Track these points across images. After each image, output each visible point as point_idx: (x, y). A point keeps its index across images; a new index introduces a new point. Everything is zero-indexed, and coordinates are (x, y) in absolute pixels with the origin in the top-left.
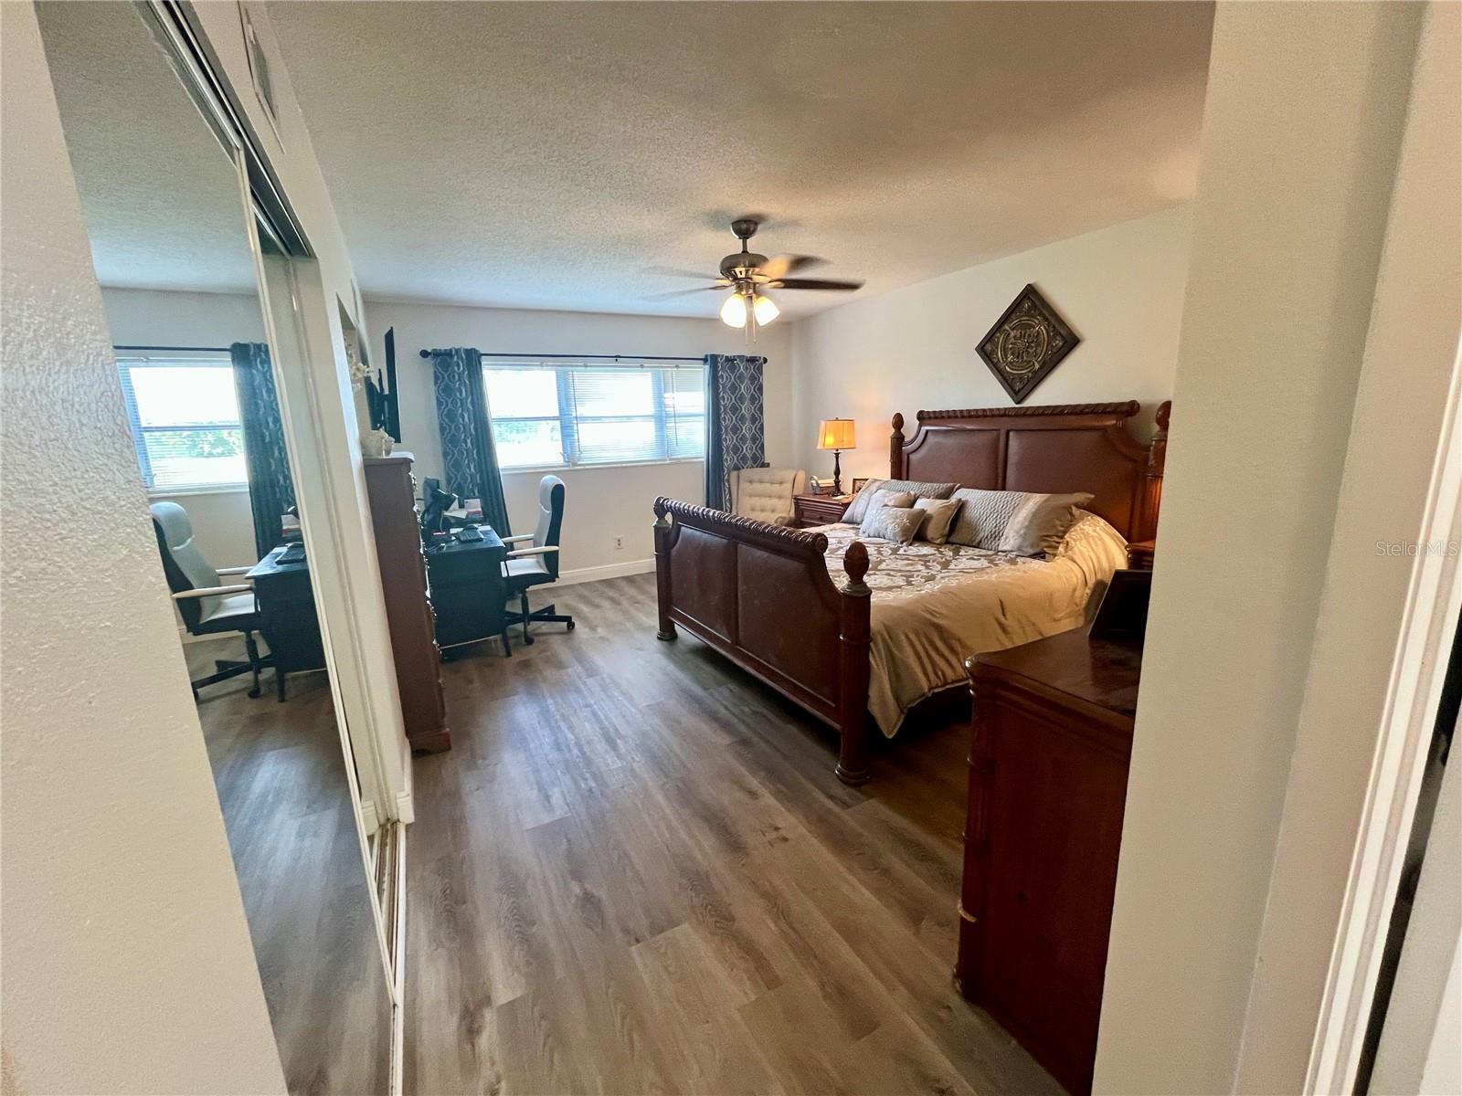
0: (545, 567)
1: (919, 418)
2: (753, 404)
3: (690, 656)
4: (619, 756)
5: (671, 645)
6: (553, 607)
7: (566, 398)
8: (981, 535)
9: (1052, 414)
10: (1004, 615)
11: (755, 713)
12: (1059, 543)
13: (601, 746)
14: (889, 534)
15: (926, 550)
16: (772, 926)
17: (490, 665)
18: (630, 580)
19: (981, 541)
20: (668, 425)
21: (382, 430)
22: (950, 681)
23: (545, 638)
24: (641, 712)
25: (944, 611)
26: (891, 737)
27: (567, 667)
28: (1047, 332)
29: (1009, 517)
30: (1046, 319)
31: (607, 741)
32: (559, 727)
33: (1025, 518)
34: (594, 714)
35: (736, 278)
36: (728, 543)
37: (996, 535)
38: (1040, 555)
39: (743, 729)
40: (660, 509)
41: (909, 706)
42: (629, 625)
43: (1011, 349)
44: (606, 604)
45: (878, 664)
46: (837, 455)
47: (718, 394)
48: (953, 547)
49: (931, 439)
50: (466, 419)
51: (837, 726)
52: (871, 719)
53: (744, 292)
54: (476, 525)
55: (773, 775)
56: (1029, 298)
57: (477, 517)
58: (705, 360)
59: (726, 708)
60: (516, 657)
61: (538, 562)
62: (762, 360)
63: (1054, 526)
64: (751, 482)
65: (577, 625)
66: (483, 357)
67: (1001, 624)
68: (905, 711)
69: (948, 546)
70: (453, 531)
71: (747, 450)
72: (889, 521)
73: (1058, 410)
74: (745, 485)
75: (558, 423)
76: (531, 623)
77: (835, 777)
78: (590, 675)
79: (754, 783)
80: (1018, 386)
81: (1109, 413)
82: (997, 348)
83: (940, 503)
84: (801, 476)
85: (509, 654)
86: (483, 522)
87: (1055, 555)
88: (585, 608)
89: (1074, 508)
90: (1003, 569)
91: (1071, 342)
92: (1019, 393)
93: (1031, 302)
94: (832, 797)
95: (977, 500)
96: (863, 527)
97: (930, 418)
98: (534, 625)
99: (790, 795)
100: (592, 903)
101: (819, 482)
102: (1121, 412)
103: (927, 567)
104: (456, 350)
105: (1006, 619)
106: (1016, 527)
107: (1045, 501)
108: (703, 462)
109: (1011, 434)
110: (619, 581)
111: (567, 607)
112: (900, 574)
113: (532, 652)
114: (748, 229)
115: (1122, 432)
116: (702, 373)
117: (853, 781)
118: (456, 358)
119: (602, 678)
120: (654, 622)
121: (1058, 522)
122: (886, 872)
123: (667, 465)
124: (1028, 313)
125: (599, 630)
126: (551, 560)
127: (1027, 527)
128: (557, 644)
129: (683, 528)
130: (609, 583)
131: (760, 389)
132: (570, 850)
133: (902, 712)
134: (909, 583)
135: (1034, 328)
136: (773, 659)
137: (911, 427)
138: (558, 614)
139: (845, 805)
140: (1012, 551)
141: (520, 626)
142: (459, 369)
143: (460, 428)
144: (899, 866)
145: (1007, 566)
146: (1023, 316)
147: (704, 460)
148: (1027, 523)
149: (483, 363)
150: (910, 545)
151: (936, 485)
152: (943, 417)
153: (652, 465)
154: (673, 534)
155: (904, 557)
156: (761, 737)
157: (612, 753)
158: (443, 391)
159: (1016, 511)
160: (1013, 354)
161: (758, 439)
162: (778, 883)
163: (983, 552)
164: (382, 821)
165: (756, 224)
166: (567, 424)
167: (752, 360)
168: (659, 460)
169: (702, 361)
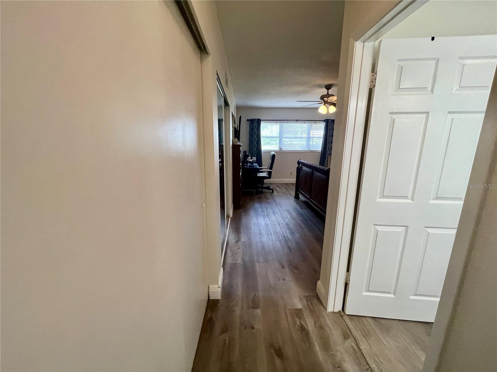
0: (268, 175)
3: (301, 202)
6: (269, 186)
7: (281, 132)
11: (312, 215)
20: (310, 140)
21: (236, 138)
23: (266, 193)
24: (283, 210)
27: (269, 199)
35: (324, 101)
36: (312, 171)
39: (307, 218)
40: (299, 163)
42: (288, 194)
44: (283, 188)
47: (327, 131)
50: (255, 137)
53: (326, 105)
54: (254, 163)
55: (309, 226)
57: (255, 161)
58: (324, 121)
59: (305, 213)
60: (259, 195)
61: (267, 173)
65: (274, 191)
70: (248, 164)
75: (279, 138)
78: (274, 202)
85: (257, 194)
86: (256, 163)
88: (277, 188)
98: (264, 190)
104: (255, 119)
108: (320, 152)
110: (289, 184)
111: (273, 187)
113: (262, 195)
114: (329, 87)
116: (322, 125)
118: (255, 121)
119: (277, 203)
120: (294, 193)
123: (308, 152)
125: (280, 194)
126: (270, 173)
128: (268, 195)
129: (303, 168)
136: (318, 202)
138: (270, 188)
141: (260, 189)
142: (255, 124)
143: (254, 139)
147: (320, 151)
149: (261, 122)
153: (304, 152)
154: (301, 169)
158: (251, 129)
165: (332, 86)
166: (281, 139)
168: (306, 150)
169: (323, 121)
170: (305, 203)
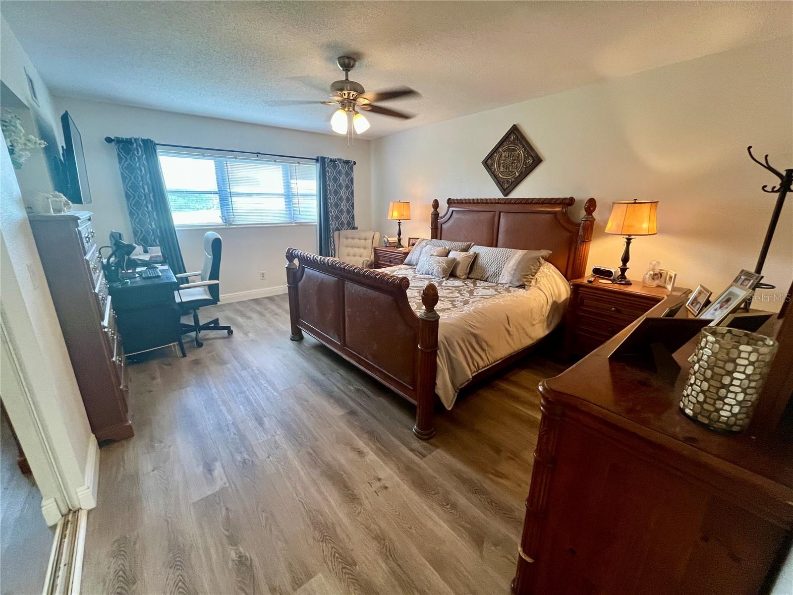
0: (209, 294)
1: (448, 203)
2: (347, 190)
3: (313, 351)
4: (265, 431)
5: (300, 343)
6: (217, 320)
7: (222, 179)
8: (488, 274)
9: (526, 203)
10: (509, 324)
11: (358, 390)
12: (532, 279)
13: (252, 424)
14: (435, 272)
15: (457, 283)
16: (383, 565)
17: (169, 365)
18: (271, 299)
19: (488, 277)
20: (293, 201)
22: (481, 368)
23: (211, 341)
24: (281, 394)
25: (478, 325)
26: (450, 409)
27: (227, 364)
28: (524, 155)
29: (504, 264)
30: (524, 146)
31: (256, 419)
32: (221, 411)
33: (514, 265)
34: (247, 398)
36: (338, 280)
37: (497, 274)
38: (522, 286)
39: (351, 403)
40: (290, 256)
41: (460, 388)
42: (271, 330)
43: (502, 163)
44: (254, 316)
45: (442, 363)
46: (400, 223)
47: (326, 182)
48: (472, 281)
49: (454, 215)
50: (147, 190)
51: (415, 402)
52: (437, 398)
53: (346, 109)
54: (156, 265)
55: (373, 436)
56: (514, 133)
57: (158, 259)
58: (317, 160)
59: (339, 388)
60: (190, 357)
61: (205, 290)
62: (352, 163)
63: (531, 269)
64: (347, 238)
65: (235, 332)
66: (157, 146)
67: (507, 330)
68: (458, 391)
69: (468, 280)
70: (139, 269)
71: (344, 218)
72: (435, 265)
73: (530, 201)
74: (343, 240)
75: (217, 196)
76: (201, 331)
77: (413, 434)
78: (244, 369)
79: (361, 444)
80: (506, 186)
81: (558, 204)
82: (494, 162)
83: (463, 254)
84: (377, 235)
85: (184, 355)
86: (163, 263)
87: (530, 286)
88: (240, 319)
89: (541, 259)
90: (505, 295)
91: (537, 161)
92: (506, 191)
93: (515, 135)
94: (412, 450)
95: (485, 253)
96: (418, 267)
97: (455, 203)
98: (203, 333)
99: (386, 452)
100: (246, 565)
101: (389, 239)
102: (564, 204)
103: (461, 294)
104: (135, 140)
105: (510, 327)
106: (509, 270)
107: (525, 254)
108: (316, 225)
109: (502, 214)
110: (264, 300)
111: (228, 319)
112: (446, 300)
113: (201, 353)
114: (349, 64)
115: (565, 214)
116: (314, 169)
117: (426, 437)
118: (135, 145)
119: (253, 370)
120: (287, 328)
121: (532, 267)
122: (454, 506)
123: (294, 227)
124: (513, 142)
125: (250, 335)
126: (214, 290)
127: (515, 270)
128: (220, 345)
129: (306, 269)
130: (256, 301)
131: (352, 181)
132: (228, 518)
133: (456, 391)
134: (454, 306)
135: (516, 151)
136: (369, 357)
137: (443, 208)
138: (221, 325)
139: (423, 456)
140: (506, 284)
141: (193, 334)
142: (138, 153)
143: (141, 196)
144: (462, 500)
145: (506, 294)
146: (510, 144)
147: (318, 224)
148: (515, 267)
149: (158, 151)
150: (448, 279)
151: (460, 243)
152: (462, 203)
153: (285, 226)
154: (300, 272)
155: (446, 288)
156: (364, 409)
157: (261, 429)
158: (126, 169)
159: (508, 260)
160: (503, 166)
161: (350, 211)
162: (383, 525)
163: (490, 284)
164: (64, 511)
165: (355, 60)
166: (224, 197)
167: (347, 162)
168: (288, 223)
169: (315, 161)
170: (322, 349)
